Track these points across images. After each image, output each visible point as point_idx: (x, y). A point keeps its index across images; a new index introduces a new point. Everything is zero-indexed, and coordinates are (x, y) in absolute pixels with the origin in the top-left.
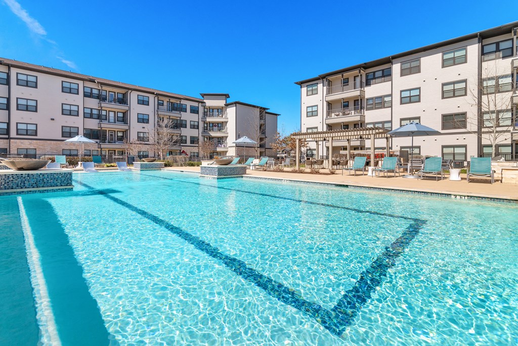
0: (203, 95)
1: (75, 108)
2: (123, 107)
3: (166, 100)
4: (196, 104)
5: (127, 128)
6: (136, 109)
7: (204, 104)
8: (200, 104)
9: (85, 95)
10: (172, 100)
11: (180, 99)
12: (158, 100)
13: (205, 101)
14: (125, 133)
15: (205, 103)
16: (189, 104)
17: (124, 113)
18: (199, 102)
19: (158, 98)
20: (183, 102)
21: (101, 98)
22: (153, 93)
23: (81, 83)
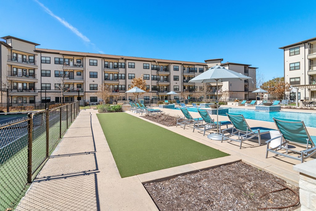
0: (206, 61)
1: (148, 76)
2: (167, 73)
3: (186, 67)
4: (202, 67)
5: (169, 84)
6: (173, 73)
7: (207, 67)
8: (204, 67)
9: (152, 69)
10: (190, 66)
11: (194, 65)
12: (183, 67)
13: (207, 64)
14: (168, 86)
15: (207, 65)
16: (198, 67)
17: (167, 76)
18: (204, 65)
19: (183, 66)
20: (196, 67)
21: (158, 69)
22: (181, 64)
23: (150, 63)
